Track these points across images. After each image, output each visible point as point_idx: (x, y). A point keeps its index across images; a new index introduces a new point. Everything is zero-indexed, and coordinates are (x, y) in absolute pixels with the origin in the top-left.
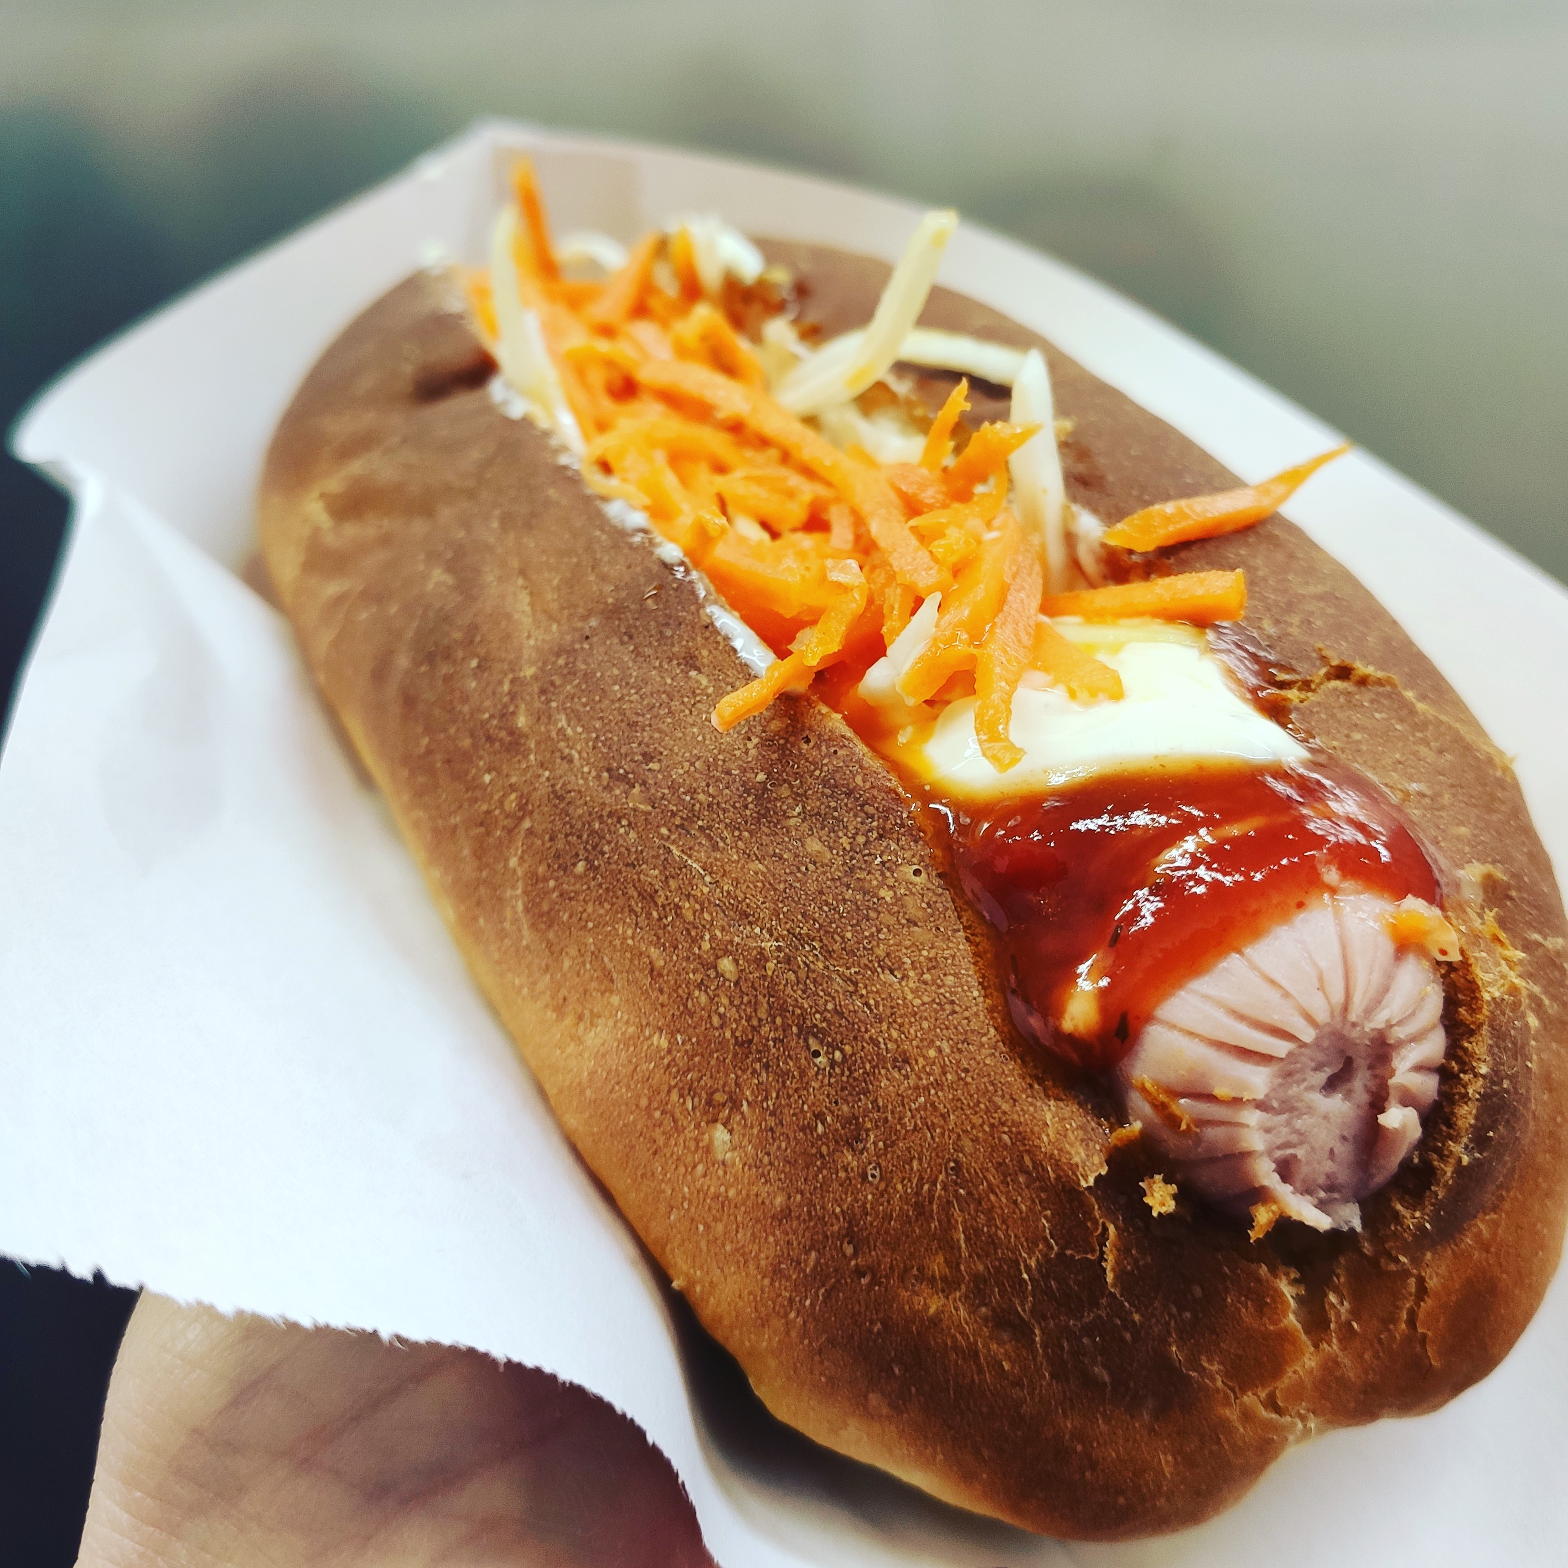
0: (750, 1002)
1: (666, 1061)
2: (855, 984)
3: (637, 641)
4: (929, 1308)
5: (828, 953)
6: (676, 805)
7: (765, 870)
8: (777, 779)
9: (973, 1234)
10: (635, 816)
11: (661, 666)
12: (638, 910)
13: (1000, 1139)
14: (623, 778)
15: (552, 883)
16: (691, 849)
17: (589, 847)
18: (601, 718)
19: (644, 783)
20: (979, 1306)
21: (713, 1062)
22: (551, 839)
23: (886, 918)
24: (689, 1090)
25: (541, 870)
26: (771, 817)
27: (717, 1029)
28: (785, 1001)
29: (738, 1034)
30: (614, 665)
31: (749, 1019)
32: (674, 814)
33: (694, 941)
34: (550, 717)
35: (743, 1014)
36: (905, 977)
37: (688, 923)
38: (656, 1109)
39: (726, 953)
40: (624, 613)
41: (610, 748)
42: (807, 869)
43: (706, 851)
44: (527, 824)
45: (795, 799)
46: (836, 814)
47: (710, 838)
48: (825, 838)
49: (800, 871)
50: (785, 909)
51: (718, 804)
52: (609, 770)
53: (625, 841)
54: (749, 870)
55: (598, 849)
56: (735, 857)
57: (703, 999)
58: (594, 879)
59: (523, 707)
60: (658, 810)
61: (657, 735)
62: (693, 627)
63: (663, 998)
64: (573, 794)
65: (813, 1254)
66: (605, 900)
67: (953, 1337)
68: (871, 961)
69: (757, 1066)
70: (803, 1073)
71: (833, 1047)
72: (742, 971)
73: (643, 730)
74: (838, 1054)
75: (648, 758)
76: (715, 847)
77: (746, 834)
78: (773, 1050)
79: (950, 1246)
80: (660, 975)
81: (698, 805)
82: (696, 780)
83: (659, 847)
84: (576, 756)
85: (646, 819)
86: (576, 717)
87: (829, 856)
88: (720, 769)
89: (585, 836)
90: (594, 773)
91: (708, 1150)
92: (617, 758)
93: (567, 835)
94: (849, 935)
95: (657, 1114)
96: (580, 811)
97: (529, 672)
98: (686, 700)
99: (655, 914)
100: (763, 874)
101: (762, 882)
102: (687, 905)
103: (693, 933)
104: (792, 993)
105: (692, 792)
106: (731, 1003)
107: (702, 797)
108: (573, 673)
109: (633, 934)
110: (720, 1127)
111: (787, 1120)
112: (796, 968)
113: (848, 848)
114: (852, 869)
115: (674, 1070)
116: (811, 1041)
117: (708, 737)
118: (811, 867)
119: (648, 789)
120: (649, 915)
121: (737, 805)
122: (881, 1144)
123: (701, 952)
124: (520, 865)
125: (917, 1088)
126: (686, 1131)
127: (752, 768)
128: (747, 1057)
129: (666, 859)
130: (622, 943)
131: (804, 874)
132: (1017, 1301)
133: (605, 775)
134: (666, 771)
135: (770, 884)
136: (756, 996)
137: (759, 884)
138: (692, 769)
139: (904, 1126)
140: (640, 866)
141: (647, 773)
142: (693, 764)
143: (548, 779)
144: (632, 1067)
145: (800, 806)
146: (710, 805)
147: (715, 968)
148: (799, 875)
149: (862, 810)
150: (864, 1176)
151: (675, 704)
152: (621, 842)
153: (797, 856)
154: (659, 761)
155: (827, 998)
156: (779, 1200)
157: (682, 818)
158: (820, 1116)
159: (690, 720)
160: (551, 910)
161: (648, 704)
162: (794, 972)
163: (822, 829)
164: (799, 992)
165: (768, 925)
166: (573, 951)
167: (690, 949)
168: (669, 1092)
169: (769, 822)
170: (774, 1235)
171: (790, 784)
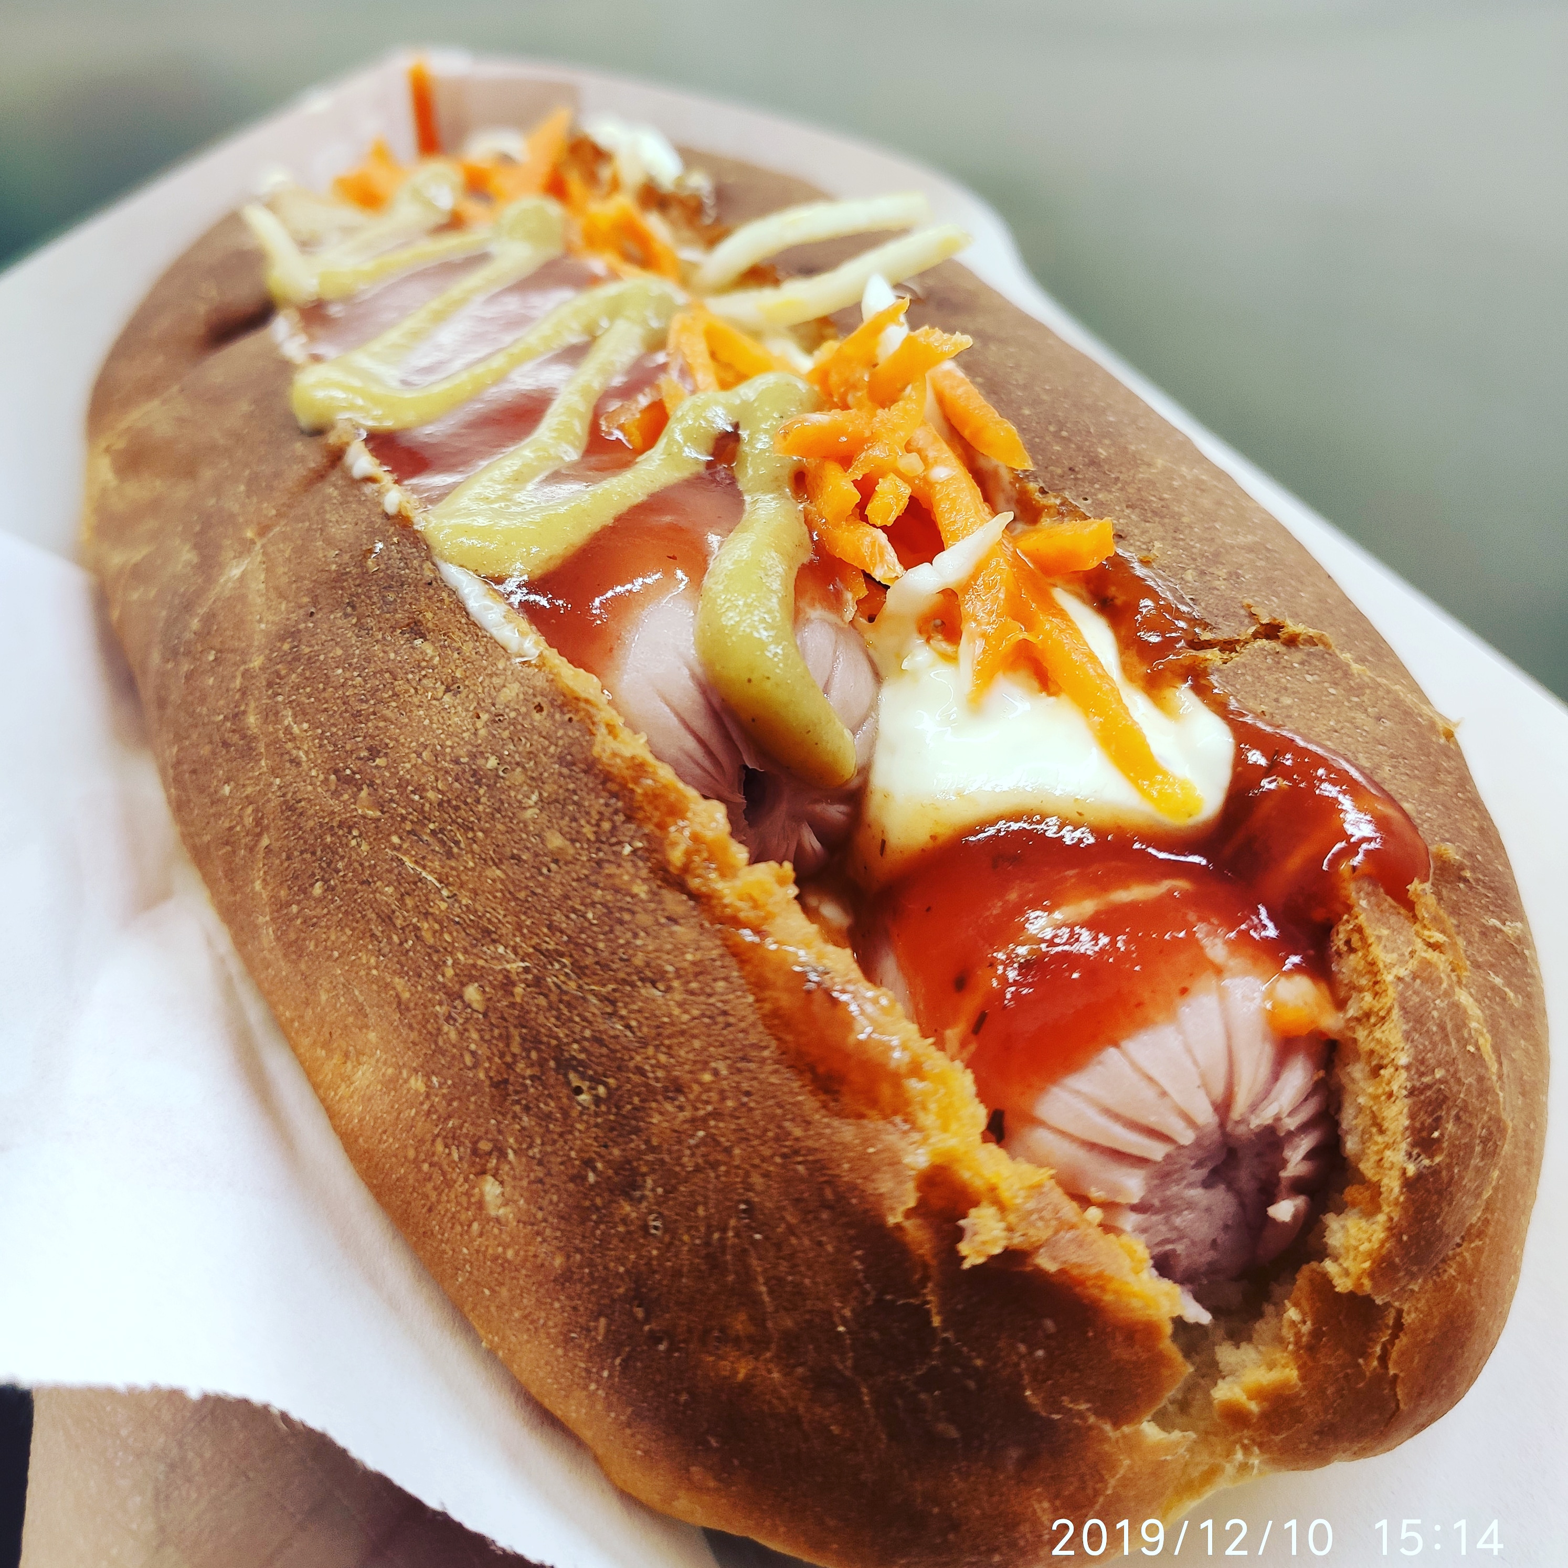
0: (501, 1035)
1: (426, 1107)
2: (613, 1003)
3: (360, 610)
4: (738, 1373)
5: (580, 970)
6: (404, 807)
7: (503, 876)
8: (510, 763)
9: (776, 1284)
10: (365, 824)
11: (384, 638)
12: (379, 934)
13: (795, 1171)
14: (349, 780)
15: (295, 908)
16: (424, 858)
17: (324, 865)
18: (326, 710)
19: (371, 784)
20: (795, 1366)
21: (472, 1107)
22: (289, 858)
23: (644, 919)
24: (452, 1139)
25: (283, 893)
26: (506, 810)
27: (469, 1069)
28: (539, 1032)
29: (492, 1074)
30: (337, 643)
31: (502, 1055)
32: (404, 819)
33: (437, 966)
34: (277, 713)
35: (495, 1051)
36: (669, 989)
37: (430, 947)
38: (424, 1161)
39: (472, 979)
40: (346, 580)
41: (335, 745)
42: (549, 870)
43: (440, 860)
44: (265, 841)
45: (530, 786)
46: (576, 798)
47: (442, 843)
48: (567, 829)
49: (541, 874)
50: (528, 923)
51: (449, 801)
52: (336, 772)
53: (358, 854)
54: (487, 877)
55: (333, 866)
56: (471, 864)
57: (453, 1035)
58: (333, 901)
59: (253, 705)
60: (387, 815)
61: (382, 724)
62: (416, 586)
63: (413, 1036)
64: (303, 803)
65: (603, 1321)
66: (347, 925)
67: (770, 1402)
68: (629, 974)
69: (517, 1108)
70: (566, 1113)
71: (595, 1081)
72: (490, 999)
73: (368, 721)
74: (601, 1090)
75: (374, 752)
76: (450, 855)
77: (480, 834)
78: (532, 1090)
79: (753, 1301)
80: (408, 1009)
81: (427, 805)
82: (424, 774)
83: (392, 860)
84: (304, 758)
85: (377, 827)
86: (301, 713)
87: (571, 851)
88: (448, 758)
89: (319, 853)
90: (321, 777)
91: (481, 1205)
92: (343, 755)
93: (302, 853)
94: (601, 945)
95: (425, 1167)
96: (311, 823)
97: (257, 662)
98: (410, 676)
99: (395, 939)
100: (502, 881)
101: (501, 891)
102: (426, 925)
103: (435, 959)
104: (545, 1021)
105: (420, 789)
106: (482, 1038)
107: (431, 795)
108: (297, 659)
109: (377, 962)
110: (490, 1179)
111: (555, 1169)
112: (546, 991)
113: (592, 838)
114: (599, 863)
115: (435, 1117)
116: (572, 1076)
117: (435, 718)
118: (553, 866)
119: (376, 790)
120: (390, 938)
121: (469, 800)
122: (660, 1190)
123: (446, 981)
124: (264, 888)
125: (693, 1120)
126: (456, 1186)
127: (482, 753)
128: (505, 1100)
129: (400, 874)
130: (368, 974)
131: (548, 877)
132: (835, 1357)
133: (333, 777)
134: (393, 766)
135: (510, 893)
136: (507, 1028)
137: (499, 895)
138: (420, 761)
139: (683, 1166)
140: (375, 882)
141: (374, 771)
142: (419, 755)
143: (280, 788)
144: (395, 1114)
145: (537, 793)
146: (440, 804)
147: (461, 997)
148: (541, 878)
149: (604, 790)
150: (645, 1228)
151: (400, 685)
152: (354, 857)
153: (536, 855)
154: (386, 754)
155: (585, 1024)
156: (558, 1261)
157: (412, 822)
158: (589, 1163)
159: (416, 700)
160: (297, 939)
161: (372, 688)
162: (546, 996)
163: (562, 818)
164: (553, 1020)
165: (512, 943)
166: (326, 985)
167: (434, 977)
168: (433, 1141)
169: (504, 817)
170: (558, 1300)
171: (524, 767)
